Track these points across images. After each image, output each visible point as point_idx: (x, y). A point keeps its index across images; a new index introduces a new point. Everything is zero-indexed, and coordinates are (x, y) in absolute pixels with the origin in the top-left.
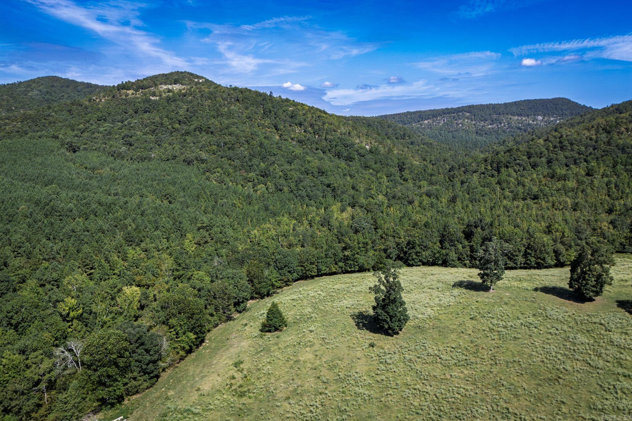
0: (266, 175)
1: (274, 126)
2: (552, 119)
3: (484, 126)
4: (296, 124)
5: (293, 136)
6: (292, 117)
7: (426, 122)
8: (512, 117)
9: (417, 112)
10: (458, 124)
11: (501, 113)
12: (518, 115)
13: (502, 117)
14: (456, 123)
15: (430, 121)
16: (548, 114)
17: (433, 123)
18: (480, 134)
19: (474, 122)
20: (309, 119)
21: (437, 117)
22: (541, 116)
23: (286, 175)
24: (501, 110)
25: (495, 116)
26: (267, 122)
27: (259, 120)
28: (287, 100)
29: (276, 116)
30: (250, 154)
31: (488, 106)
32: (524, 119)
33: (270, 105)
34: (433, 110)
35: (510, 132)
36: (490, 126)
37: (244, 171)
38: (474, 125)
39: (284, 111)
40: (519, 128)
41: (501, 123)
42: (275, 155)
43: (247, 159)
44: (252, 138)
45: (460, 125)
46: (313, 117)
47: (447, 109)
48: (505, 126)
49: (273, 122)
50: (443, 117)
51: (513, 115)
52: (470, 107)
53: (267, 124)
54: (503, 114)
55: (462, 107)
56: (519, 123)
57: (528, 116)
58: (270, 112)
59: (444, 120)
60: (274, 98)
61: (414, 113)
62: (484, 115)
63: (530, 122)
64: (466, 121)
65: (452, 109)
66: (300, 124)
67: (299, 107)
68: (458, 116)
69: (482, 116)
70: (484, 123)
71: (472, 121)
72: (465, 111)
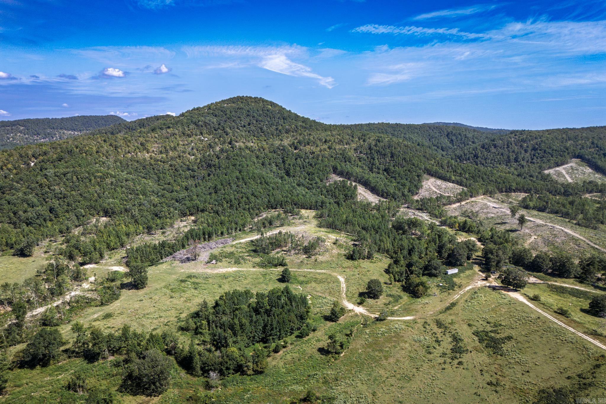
3: (37, 140)
8: (65, 132)
12: (71, 130)
13: (55, 132)
14: (7, 137)
24: (56, 125)
25: (48, 131)
36: (42, 140)
38: (26, 138)
45: (11, 139)
51: (67, 129)
54: (57, 129)
55: (19, 120)
62: (37, 129)
68: (12, 129)
69: (35, 131)
70: (37, 137)
71: (25, 135)
72: (19, 125)
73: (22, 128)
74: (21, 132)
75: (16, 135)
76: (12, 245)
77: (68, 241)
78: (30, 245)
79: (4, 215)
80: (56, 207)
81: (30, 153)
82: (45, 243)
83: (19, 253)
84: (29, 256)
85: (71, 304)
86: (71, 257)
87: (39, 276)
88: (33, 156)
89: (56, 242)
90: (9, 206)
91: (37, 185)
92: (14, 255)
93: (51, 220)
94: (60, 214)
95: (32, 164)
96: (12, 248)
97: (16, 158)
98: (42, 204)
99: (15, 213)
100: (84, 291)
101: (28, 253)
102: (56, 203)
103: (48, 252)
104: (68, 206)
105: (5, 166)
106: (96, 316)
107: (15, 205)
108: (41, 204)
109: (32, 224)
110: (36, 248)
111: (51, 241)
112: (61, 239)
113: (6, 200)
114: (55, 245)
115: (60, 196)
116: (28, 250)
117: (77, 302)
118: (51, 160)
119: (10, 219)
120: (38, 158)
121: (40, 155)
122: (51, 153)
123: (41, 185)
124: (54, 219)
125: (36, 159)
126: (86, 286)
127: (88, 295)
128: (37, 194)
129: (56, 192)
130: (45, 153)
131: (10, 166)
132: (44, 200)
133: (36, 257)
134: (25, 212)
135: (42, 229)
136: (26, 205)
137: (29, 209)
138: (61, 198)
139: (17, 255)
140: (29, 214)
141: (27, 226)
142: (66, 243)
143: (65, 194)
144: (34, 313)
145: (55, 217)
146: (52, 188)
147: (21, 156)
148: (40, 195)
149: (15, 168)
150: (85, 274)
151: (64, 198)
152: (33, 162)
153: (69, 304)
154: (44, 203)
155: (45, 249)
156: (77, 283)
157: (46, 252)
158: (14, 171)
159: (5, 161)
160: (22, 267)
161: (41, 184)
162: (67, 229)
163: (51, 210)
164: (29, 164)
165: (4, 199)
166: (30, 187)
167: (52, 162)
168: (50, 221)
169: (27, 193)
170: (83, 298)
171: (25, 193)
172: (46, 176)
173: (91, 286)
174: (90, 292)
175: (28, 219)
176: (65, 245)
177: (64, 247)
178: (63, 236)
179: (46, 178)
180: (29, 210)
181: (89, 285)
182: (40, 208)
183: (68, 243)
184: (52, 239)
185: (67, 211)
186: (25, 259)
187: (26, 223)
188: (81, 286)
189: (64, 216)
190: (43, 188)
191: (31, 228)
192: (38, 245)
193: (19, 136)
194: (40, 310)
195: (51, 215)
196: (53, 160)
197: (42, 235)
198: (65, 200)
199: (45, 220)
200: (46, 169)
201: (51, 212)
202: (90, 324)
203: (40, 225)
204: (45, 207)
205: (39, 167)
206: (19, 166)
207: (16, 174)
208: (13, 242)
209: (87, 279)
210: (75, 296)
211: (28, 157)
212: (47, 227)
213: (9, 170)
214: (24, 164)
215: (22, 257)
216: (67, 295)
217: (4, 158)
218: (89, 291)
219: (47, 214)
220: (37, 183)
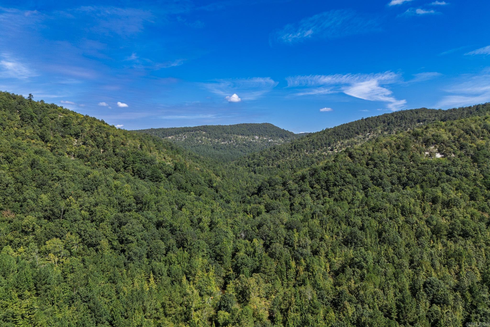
0: (54, 214)
1: (40, 137)
2: (265, 138)
3: (218, 142)
4: (71, 135)
5: (68, 150)
6: (64, 126)
7: (170, 138)
8: (238, 136)
9: (160, 129)
10: (198, 141)
11: (229, 132)
12: (241, 135)
13: (230, 136)
14: (196, 140)
15: (174, 137)
16: (262, 135)
17: (176, 138)
18: (217, 149)
19: (210, 139)
20: (88, 129)
21: (178, 134)
22: (257, 136)
23: (91, 213)
24: (229, 130)
25: (225, 135)
26: (29, 131)
27: (16, 129)
28: (53, 106)
29: (41, 124)
30: (17, 179)
31: (219, 127)
32: (246, 138)
33: (31, 110)
34: (174, 128)
35: (238, 147)
36: (223, 143)
37: (9, 211)
38: (211, 141)
39: (52, 119)
40: (244, 145)
41: (230, 141)
42: (60, 179)
43: (12, 189)
44: (16, 154)
45: (200, 141)
46: (92, 127)
47: (186, 128)
48: (234, 143)
49: (38, 132)
50: (184, 134)
51: (238, 134)
52: (204, 127)
53: (28, 134)
54: (231, 133)
55: (198, 127)
56: (243, 141)
57: (248, 135)
58: (32, 118)
59: (185, 137)
60: (34, 102)
61: (159, 130)
62: (216, 134)
63: (251, 140)
64: (204, 138)
65: (190, 128)
66: (77, 136)
67: (71, 115)
68: (196, 134)
70: (218, 140)
71: (208, 138)
72: (201, 130)
73: (204, 133)
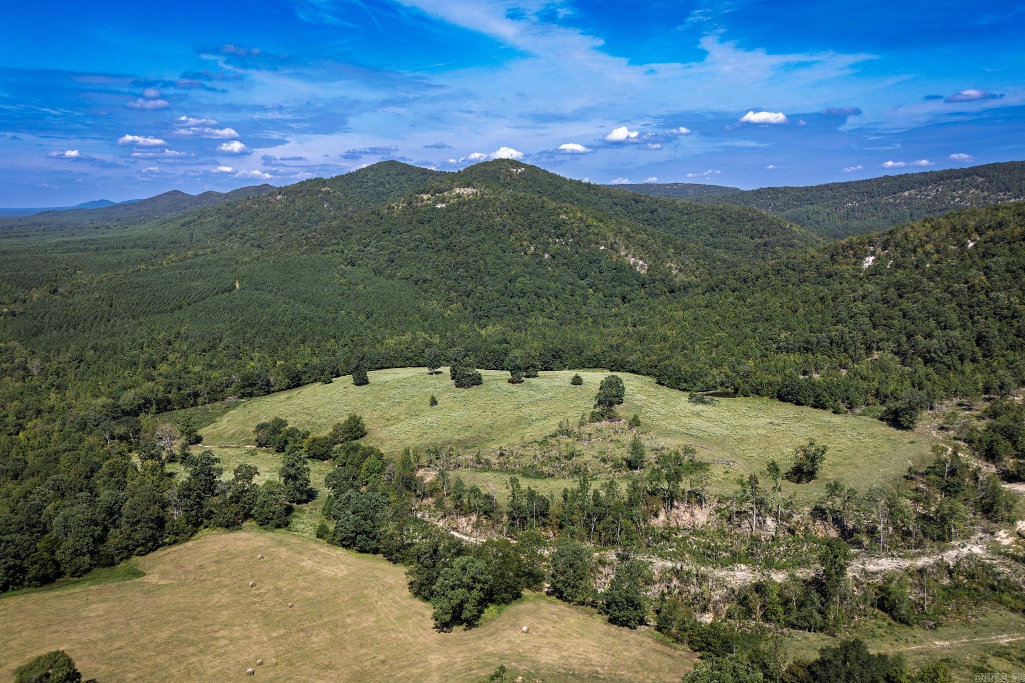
7: (906, 194)
14: (952, 196)
15: (914, 192)
17: (916, 195)
21: (927, 185)
36: (1012, 200)
45: (958, 200)
50: (938, 186)
59: (937, 191)
62: (1007, 181)
68: (963, 183)
69: (1004, 183)
70: (1005, 194)
71: (983, 191)
72: (977, 175)
73: (980, 180)
74: (977, 187)
75: (967, 192)
76: (886, 397)
77: (994, 415)
78: (913, 408)
79: (890, 336)
80: (990, 334)
81: (972, 224)
82: (948, 406)
83: (891, 417)
84: (907, 428)
85: (954, 575)
86: (990, 455)
87: (912, 479)
88: (976, 230)
89: (970, 410)
90: (903, 321)
91: (964, 286)
92: (881, 419)
93: (974, 360)
94: (996, 351)
95: (971, 245)
96: (883, 403)
97: (944, 233)
98: (964, 327)
99: (909, 336)
100: (996, 550)
101: (907, 424)
102: (992, 327)
103: (947, 430)
104: (1018, 336)
105: (922, 246)
106: (1005, 640)
107: (913, 320)
108: (961, 326)
109: (935, 361)
110: (927, 413)
111: (960, 405)
112: (982, 406)
113: (901, 310)
114: (966, 417)
115: (1005, 312)
116: (908, 417)
117: (971, 576)
118: (1009, 237)
119: (899, 345)
120: (985, 233)
121: (989, 227)
122: (1012, 225)
123: (972, 288)
124: (981, 358)
125: (980, 235)
126: (1004, 538)
127: (1001, 569)
128: (959, 305)
129: (1000, 303)
130: (1000, 225)
131: (929, 247)
132: (971, 317)
133: (921, 434)
134: (929, 336)
135: (951, 375)
136: (932, 323)
137: (938, 332)
138: (1006, 317)
139: (887, 420)
140: (935, 341)
141: (926, 363)
142: (990, 417)
143: (1016, 311)
144: (871, 567)
145: (984, 356)
146: (992, 295)
147: (954, 229)
148: (964, 308)
149: (938, 252)
150: (1009, 508)
151: (1013, 317)
152: (973, 241)
153: (950, 572)
154: (969, 324)
155: (941, 421)
156: (985, 523)
157: (942, 428)
158: (935, 257)
159: (924, 238)
160: (887, 448)
161: (973, 285)
162: (1001, 388)
163: (980, 340)
164: (964, 245)
165: (897, 308)
166: (950, 290)
167: (1009, 243)
168: (972, 361)
169: (942, 301)
170: (987, 569)
171: (938, 300)
172: (987, 271)
173: (1017, 542)
174: (1008, 561)
175: (929, 352)
176: (988, 420)
177: (981, 425)
178: (989, 400)
179: (986, 274)
180: (936, 333)
181: (1011, 539)
182: (956, 333)
183: (995, 418)
184: (964, 401)
185: (1012, 347)
186: (900, 432)
187: (925, 358)
188: (992, 534)
189: (1003, 356)
190: (976, 293)
191: (931, 370)
192: (932, 408)
193: (973, 193)
194: (886, 564)
195: (977, 349)
196: (1013, 237)
197: (946, 389)
198: (1015, 322)
199: (962, 358)
200: (994, 256)
201: (978, 344)
202: (984, 660)
203: (949, 368)
204: (968, 332)
205: (981, 250)
206: (945, 248)
207: (937, 263)
208: (888, 392)
209: (1012, 522)
210: (970, 557)
211: (966, 231)
212: (963, 373)
213: (927, 254)
214: (955, 245)
215: (894, 426)
216: (953, 548)
217: (924, 233)
218: (1007, 555)
219: (970, 347)
220: (967, 282)
